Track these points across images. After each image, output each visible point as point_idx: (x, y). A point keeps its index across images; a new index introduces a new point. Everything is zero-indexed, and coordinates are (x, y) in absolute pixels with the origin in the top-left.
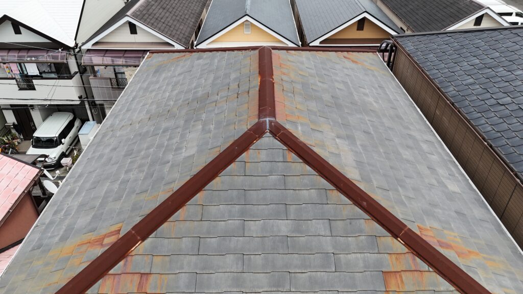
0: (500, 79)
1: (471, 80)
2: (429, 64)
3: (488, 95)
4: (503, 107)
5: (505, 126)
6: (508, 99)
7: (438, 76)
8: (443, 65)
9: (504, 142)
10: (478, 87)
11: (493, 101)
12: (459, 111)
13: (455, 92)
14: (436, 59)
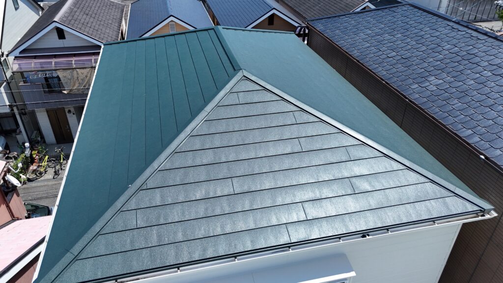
0: (387, 42)
1: (368, 45)
2: (336, 37)
3: (381, 53)
4: (391, 59)
5: (395, 70)
6: (394, 54)
7: (344, 45)
8: (347, 37)
9: (395, 79)
10: (373, 48)
11: (385, 56)
12: (363, 65)
13: (358, 53)
14: (341, 33)
